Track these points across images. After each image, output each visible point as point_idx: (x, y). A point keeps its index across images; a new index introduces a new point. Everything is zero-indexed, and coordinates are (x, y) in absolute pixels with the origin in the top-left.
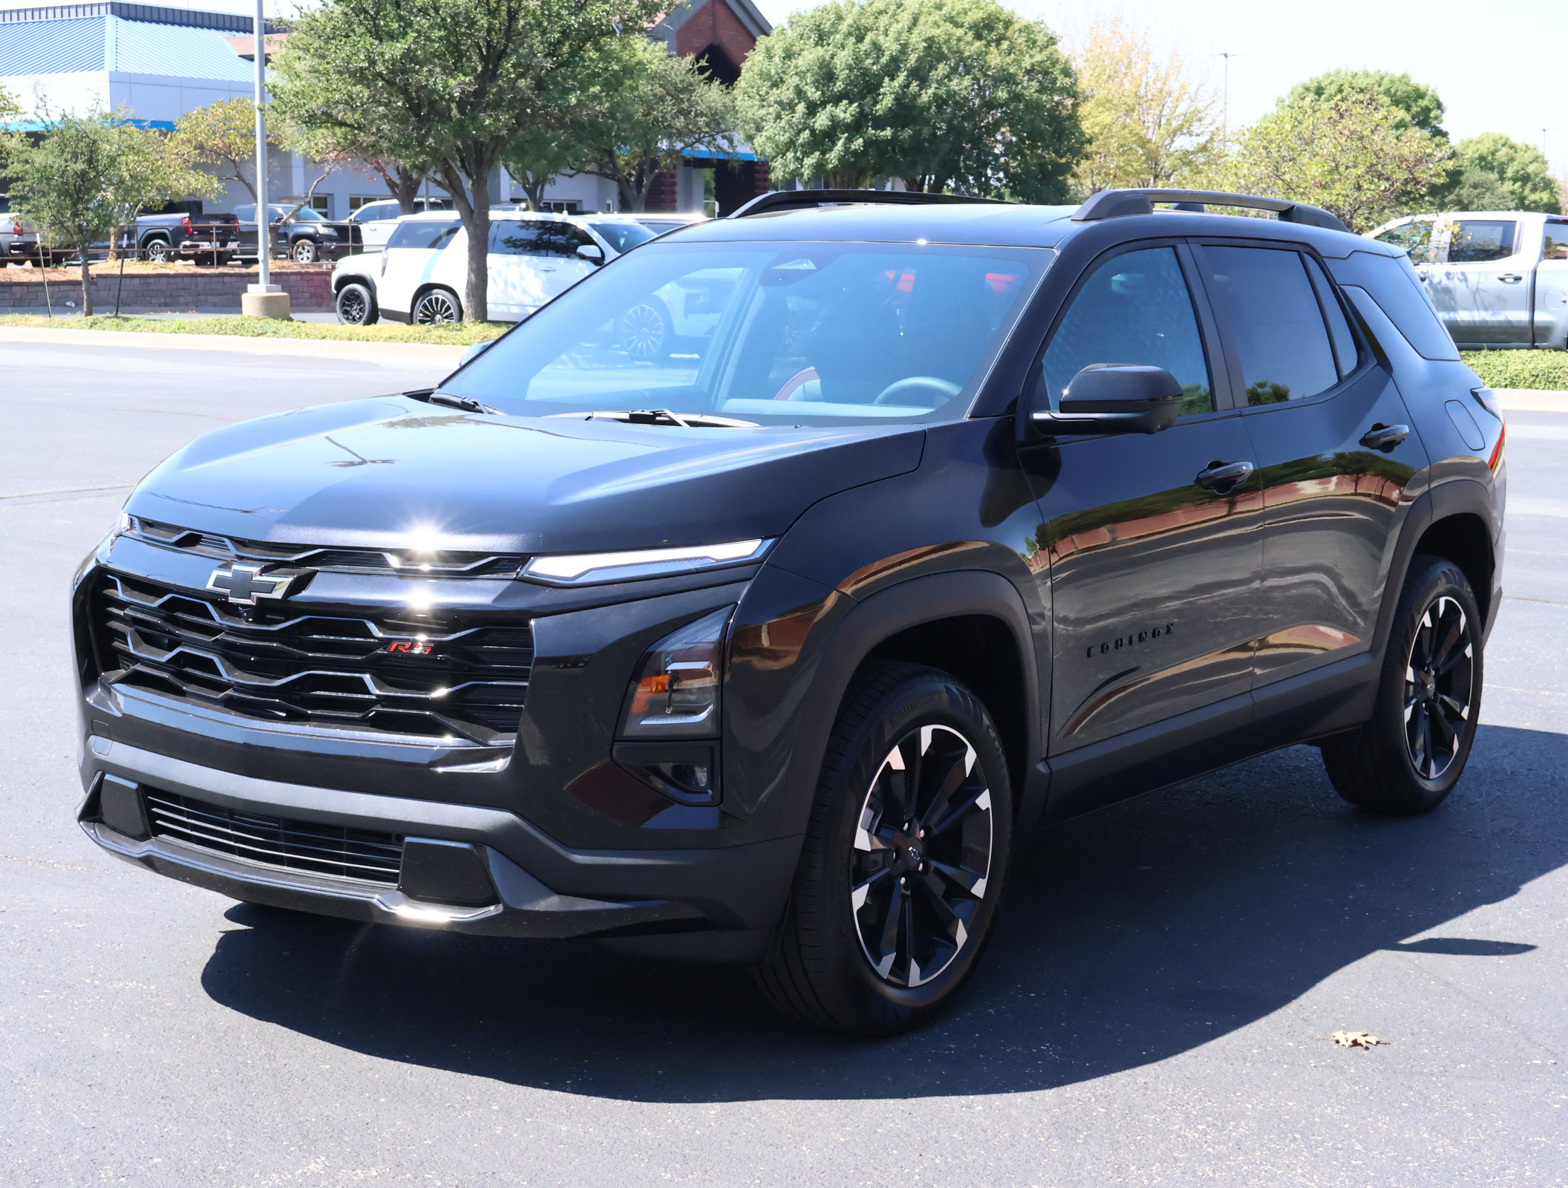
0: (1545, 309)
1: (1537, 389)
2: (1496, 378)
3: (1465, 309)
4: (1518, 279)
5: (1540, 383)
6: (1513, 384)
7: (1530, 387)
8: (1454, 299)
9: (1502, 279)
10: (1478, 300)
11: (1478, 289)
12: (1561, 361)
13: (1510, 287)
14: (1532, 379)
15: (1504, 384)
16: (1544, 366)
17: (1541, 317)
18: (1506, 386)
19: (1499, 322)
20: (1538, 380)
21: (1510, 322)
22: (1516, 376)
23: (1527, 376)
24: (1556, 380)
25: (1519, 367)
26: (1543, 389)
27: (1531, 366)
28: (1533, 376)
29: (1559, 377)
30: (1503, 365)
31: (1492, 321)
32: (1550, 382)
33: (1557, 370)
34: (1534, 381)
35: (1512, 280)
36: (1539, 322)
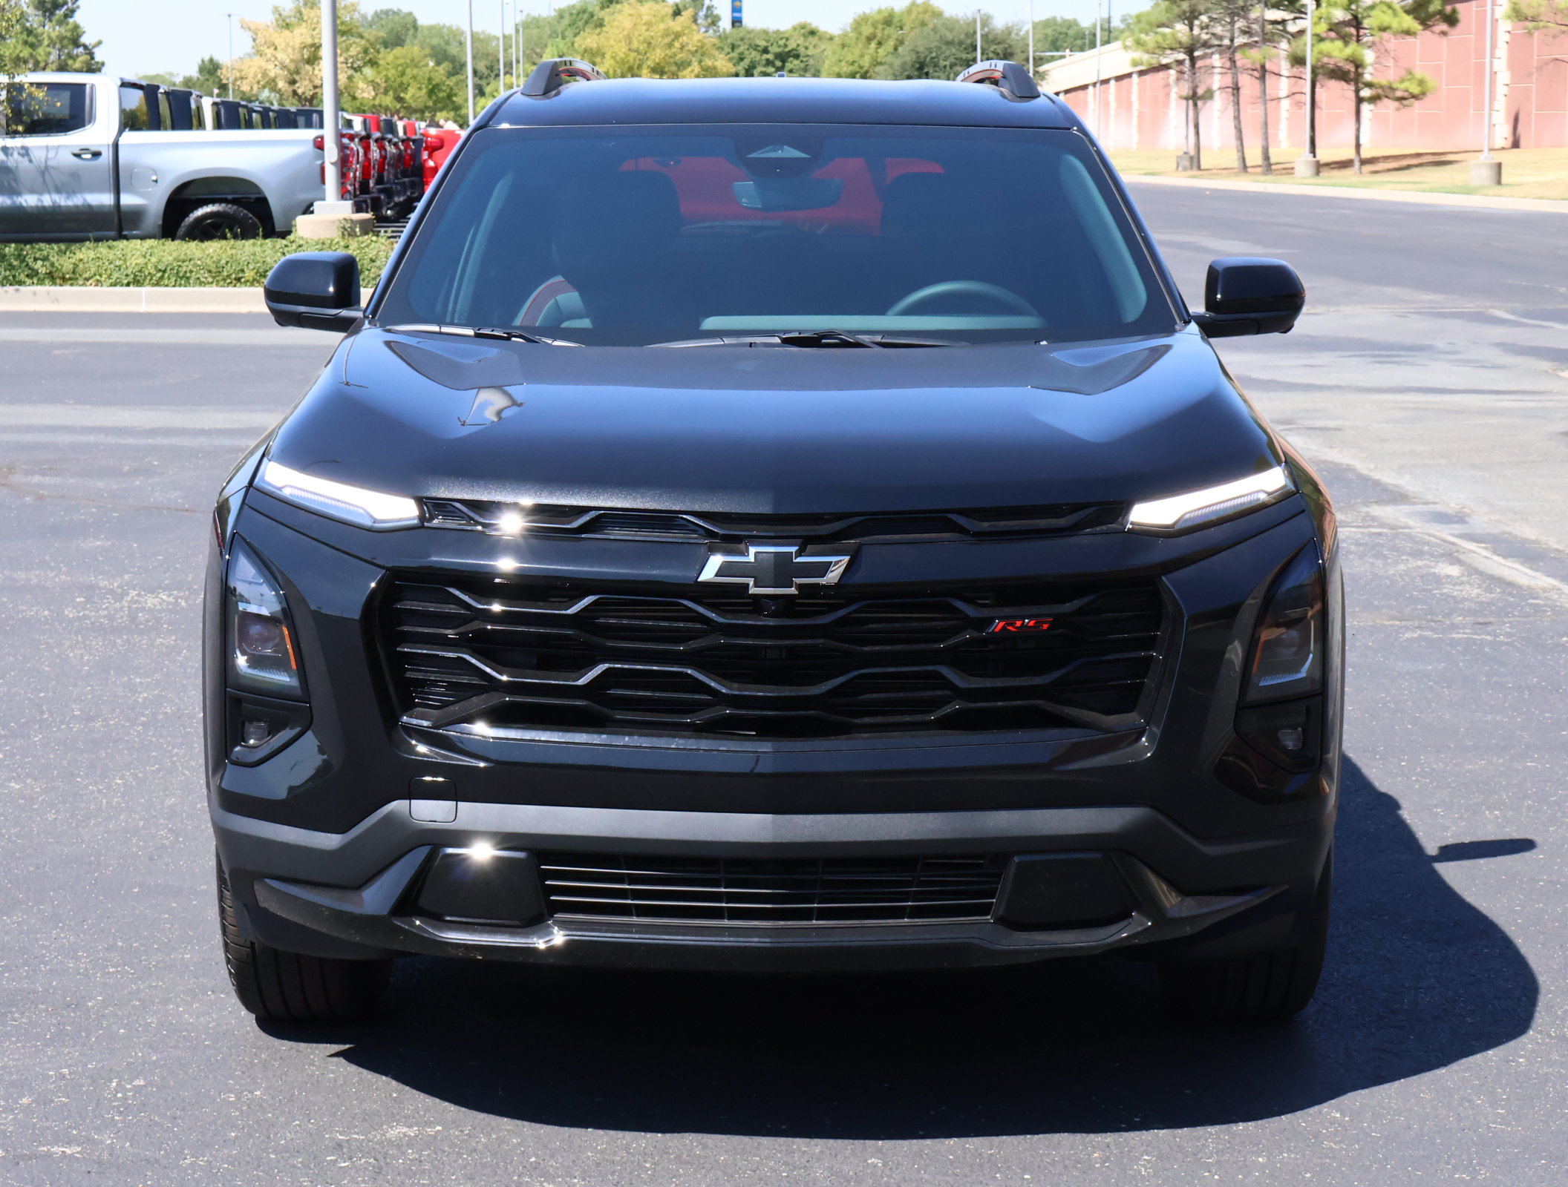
0: (132, 191)
1: (167, 286)
2: (115, 275)
3: (32, 192)
4: (96, 155)
5: (169, 278)
6: (137, 282)
7: (157, 284)
8: (16, 180)
9: (77, 156)
10: (47, 177)
11: (46, 167)
12: (188, 252)
13: (87, 162)
14: (159, 274)
15: (126, 282)
16: (170, 258)
17: (127, 200)
18: (128, 285)
19: (77, 207)
20: (166, 275)
21: (90, 207)
22: (140, 271)
23: (153, 271)
24: (188, 275)
25: (141, 261)
26: (174, 286)
27: (154, 260)
28: (160, 270)
29: (191, 272)
30: (120, 259)
31: (68, 207)
32: (181, 278)
33: (187, 263)
34: (162, 278)
35: (89, 156)
36: (129, 206)
